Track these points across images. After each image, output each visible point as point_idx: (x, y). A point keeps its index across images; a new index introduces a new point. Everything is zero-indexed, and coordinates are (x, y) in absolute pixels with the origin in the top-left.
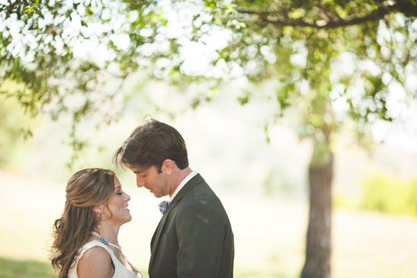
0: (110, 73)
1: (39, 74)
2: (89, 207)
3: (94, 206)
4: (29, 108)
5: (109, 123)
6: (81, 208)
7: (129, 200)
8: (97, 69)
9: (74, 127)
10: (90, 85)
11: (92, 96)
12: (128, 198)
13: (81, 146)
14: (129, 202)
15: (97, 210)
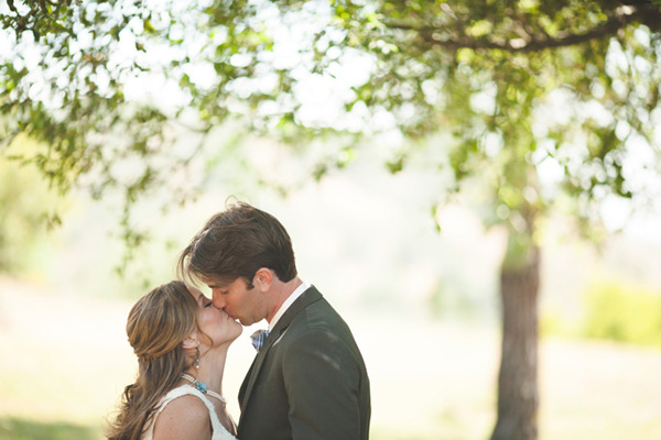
0: (183, 125)
1: (71, 126)
4: (56, 180)
5: (183, 203)
8: (163, 118)
9: (126, 210)
10: (152, 143)
11: (156, 162)
13: (138, 239)
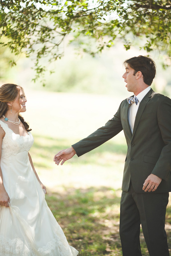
0: (57, 32)
1: (20, 33)
2: (5, 102)
3: (8, 102)
4: (14, 50)
5: (56, 58)
6: (2, 102)
7: (26, 102)
8: (50, 30)
9: (37, 60)
10: (47, 39)
11: (48, 44)
12: (25, 101)
13: (41, 70)
14: (26, 103)
15: (9, 104)
